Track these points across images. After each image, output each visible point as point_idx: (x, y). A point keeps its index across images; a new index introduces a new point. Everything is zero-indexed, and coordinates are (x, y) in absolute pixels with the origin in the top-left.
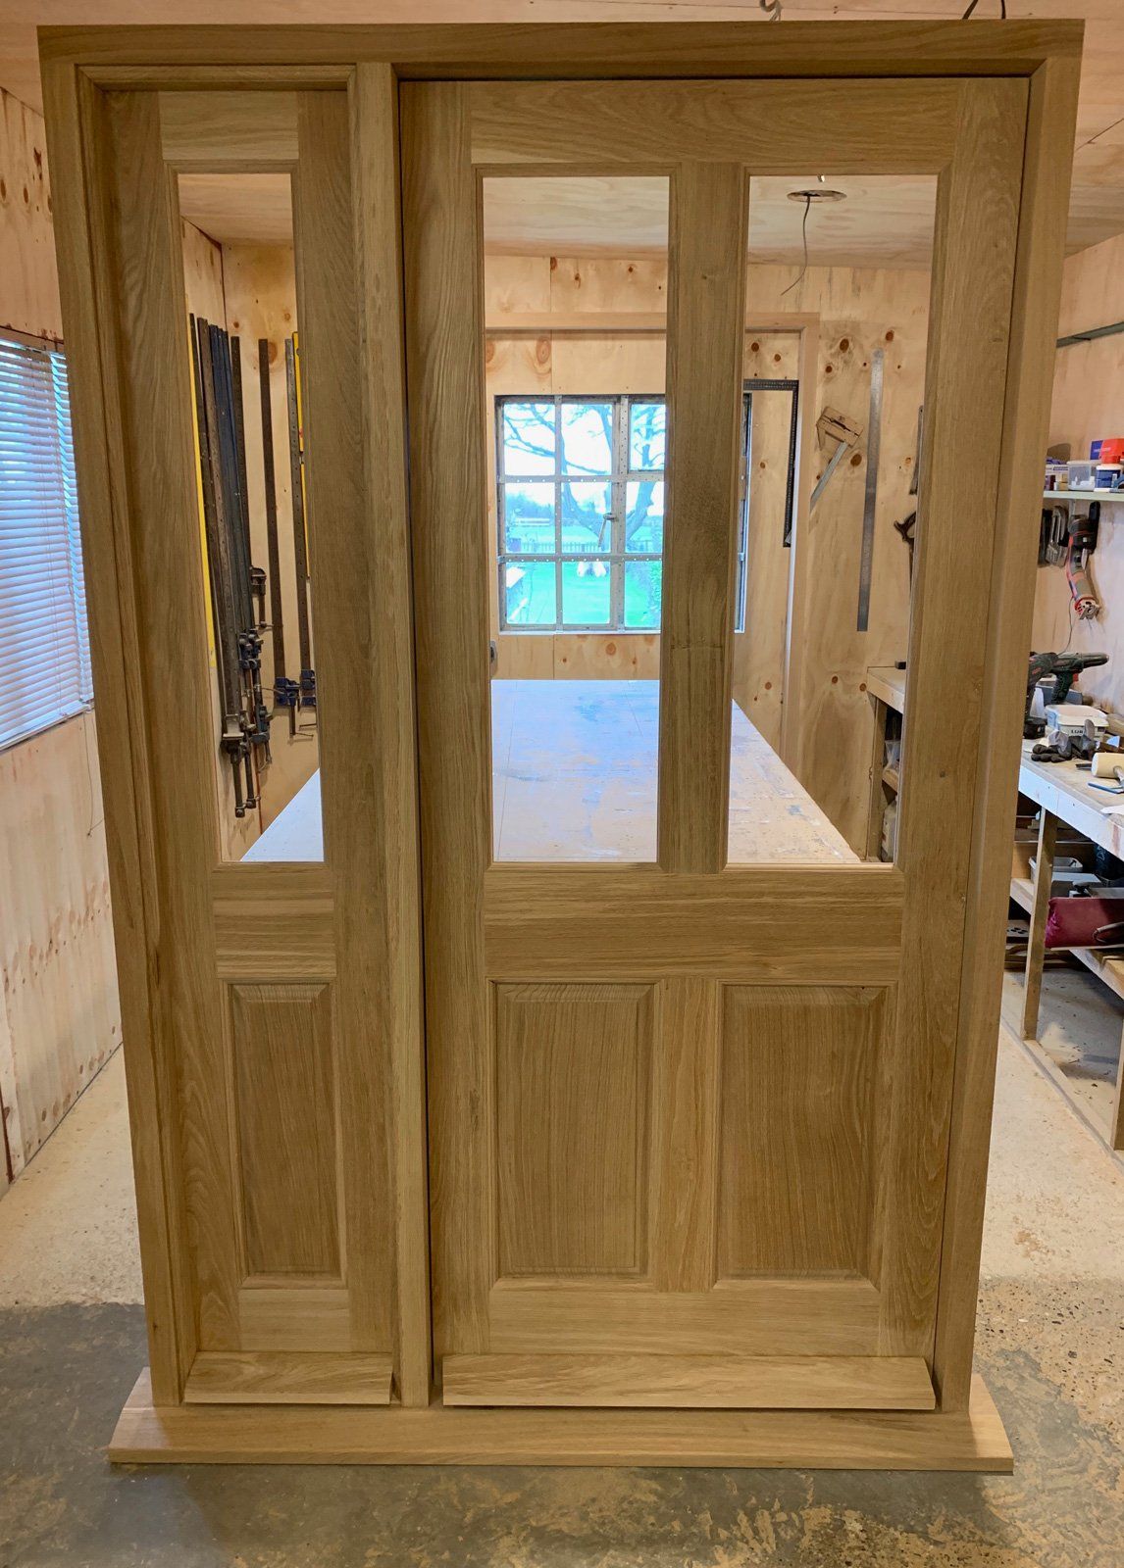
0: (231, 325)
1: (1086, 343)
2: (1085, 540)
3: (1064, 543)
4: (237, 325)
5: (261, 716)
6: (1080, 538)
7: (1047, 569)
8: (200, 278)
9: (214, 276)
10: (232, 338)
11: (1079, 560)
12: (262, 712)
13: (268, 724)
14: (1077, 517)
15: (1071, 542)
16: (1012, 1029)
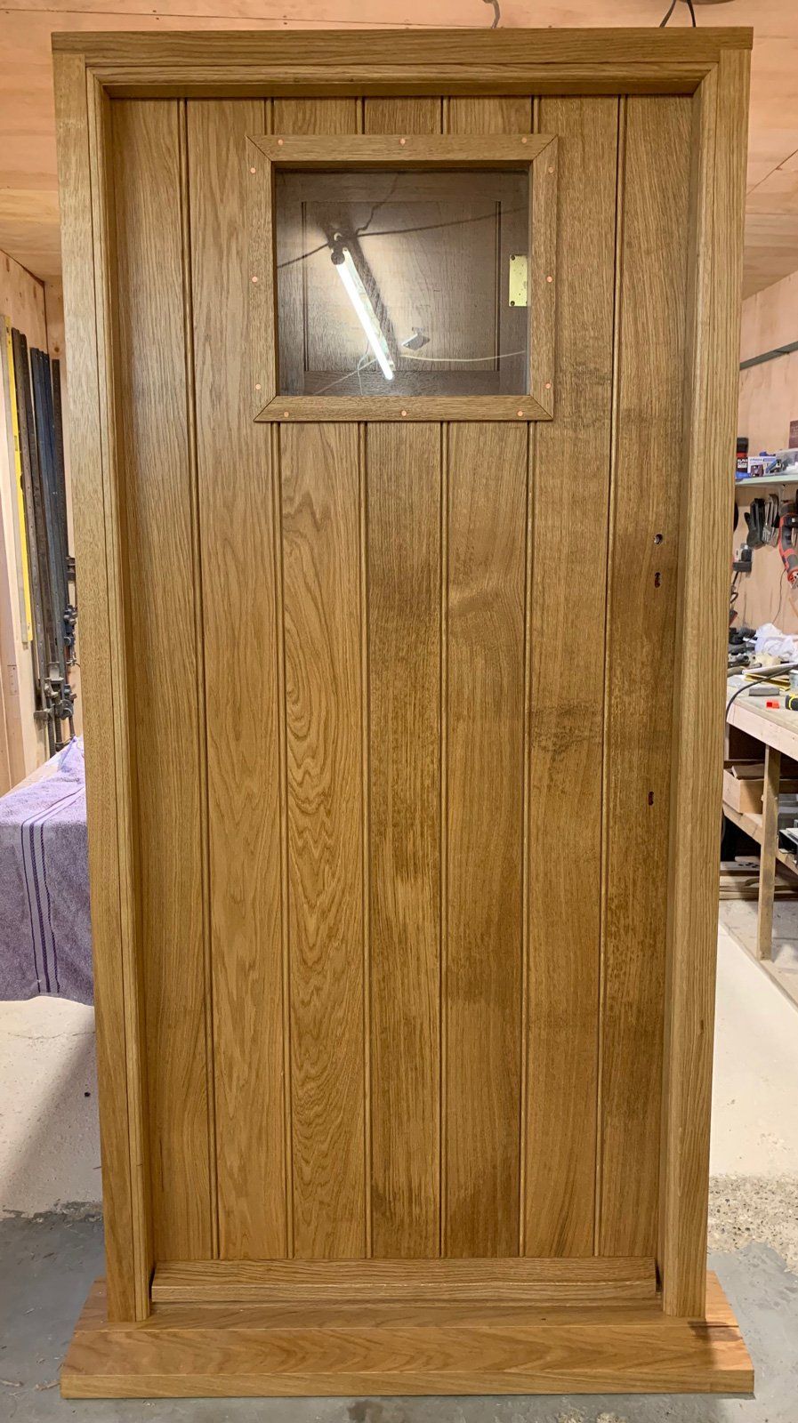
0: (52, 350)
1: (786, 356)
2: (793, 520)
3: (776, 524)
4: (57, 350)
5: (67, 694)
6: (788, 519)
7: (763, 549)
8: (24, 307)
9: (37, 307)
10: (54, 361)
11: (789, 538)
12: (67, 691)
13: (73, 702)
14: (785, 502)
15: (782, 523)
16: (750, 951)
